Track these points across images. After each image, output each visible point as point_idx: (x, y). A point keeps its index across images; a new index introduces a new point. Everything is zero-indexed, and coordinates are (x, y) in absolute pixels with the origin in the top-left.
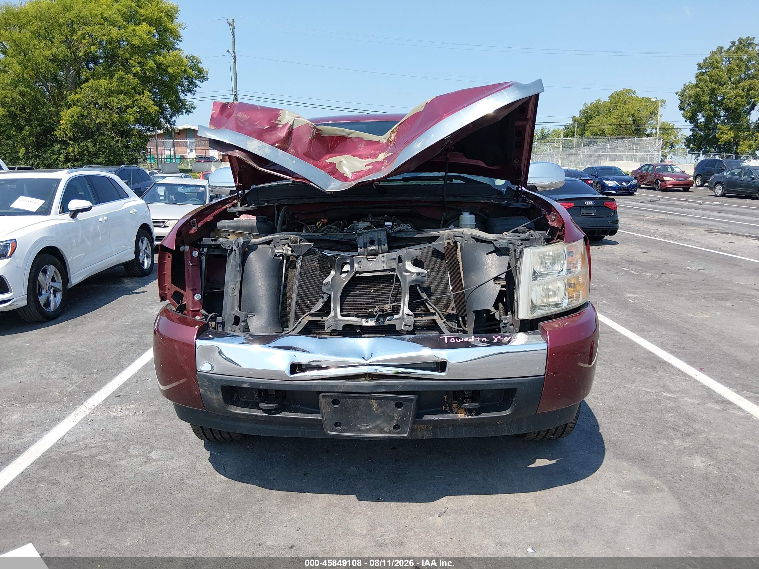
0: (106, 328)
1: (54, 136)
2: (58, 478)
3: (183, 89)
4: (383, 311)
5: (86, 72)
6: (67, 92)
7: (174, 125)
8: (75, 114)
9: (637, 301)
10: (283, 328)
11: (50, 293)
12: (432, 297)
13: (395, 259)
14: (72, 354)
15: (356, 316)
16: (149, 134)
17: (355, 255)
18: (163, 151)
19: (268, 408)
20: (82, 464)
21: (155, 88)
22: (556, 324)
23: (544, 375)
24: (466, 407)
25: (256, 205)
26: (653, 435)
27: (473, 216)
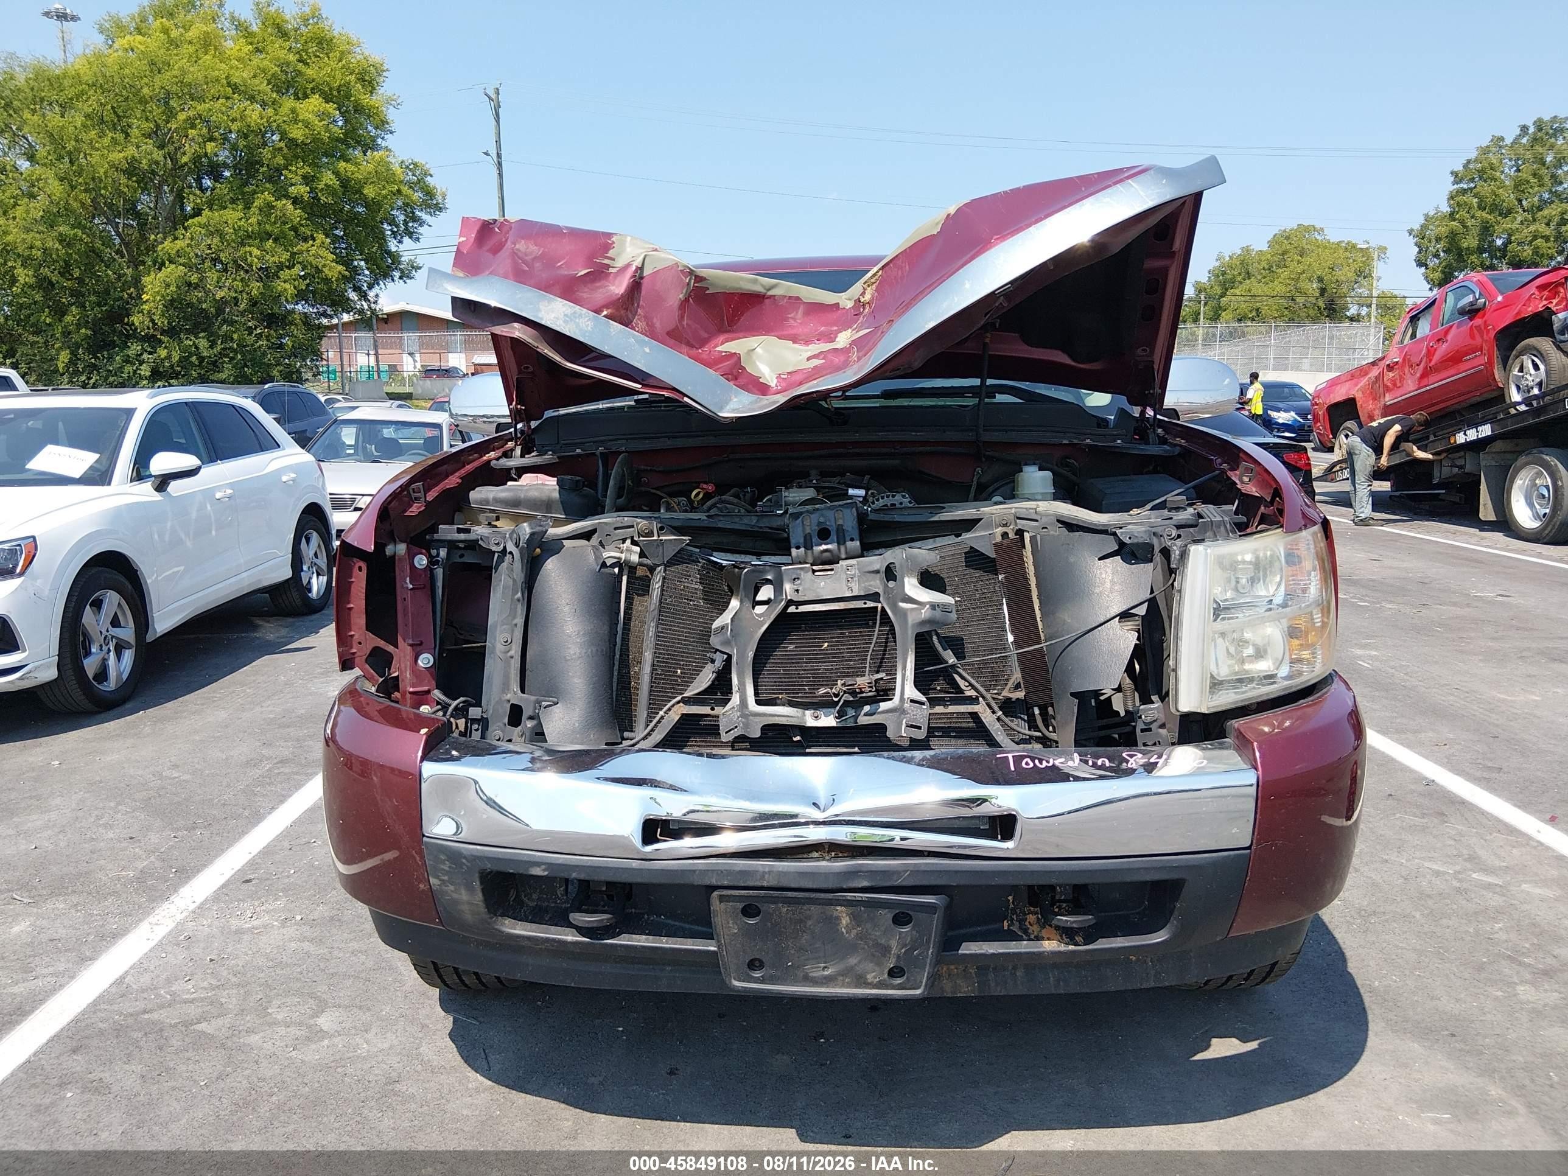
0: (226, 726)
1: (130, 326)
2: (106, 1075)
3: (395, 229)
4: (853, 693)
5: (195, 195)
6: (156, 236)
7: (375, 302)
8: (172, 280)
9: (1377, 664)
10: (622, 731)
11: (109, 650)
12: (968, 660)
13: (877, 572)
14: (152, 785)
15: (792, 704)
16: (325, 321)
17: (784, 564)
18: (353, 356)
19: (590, 926)
20: (163, 1041)
21: (337, 229)
22: (1265, 725)
23: (1249, 848)
24: (1062, 925)
25: (554, 452)
26: (1467, 976)
27: (1048, 474)
